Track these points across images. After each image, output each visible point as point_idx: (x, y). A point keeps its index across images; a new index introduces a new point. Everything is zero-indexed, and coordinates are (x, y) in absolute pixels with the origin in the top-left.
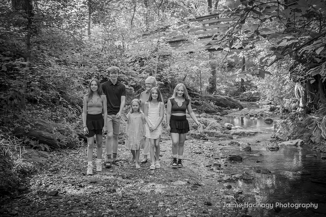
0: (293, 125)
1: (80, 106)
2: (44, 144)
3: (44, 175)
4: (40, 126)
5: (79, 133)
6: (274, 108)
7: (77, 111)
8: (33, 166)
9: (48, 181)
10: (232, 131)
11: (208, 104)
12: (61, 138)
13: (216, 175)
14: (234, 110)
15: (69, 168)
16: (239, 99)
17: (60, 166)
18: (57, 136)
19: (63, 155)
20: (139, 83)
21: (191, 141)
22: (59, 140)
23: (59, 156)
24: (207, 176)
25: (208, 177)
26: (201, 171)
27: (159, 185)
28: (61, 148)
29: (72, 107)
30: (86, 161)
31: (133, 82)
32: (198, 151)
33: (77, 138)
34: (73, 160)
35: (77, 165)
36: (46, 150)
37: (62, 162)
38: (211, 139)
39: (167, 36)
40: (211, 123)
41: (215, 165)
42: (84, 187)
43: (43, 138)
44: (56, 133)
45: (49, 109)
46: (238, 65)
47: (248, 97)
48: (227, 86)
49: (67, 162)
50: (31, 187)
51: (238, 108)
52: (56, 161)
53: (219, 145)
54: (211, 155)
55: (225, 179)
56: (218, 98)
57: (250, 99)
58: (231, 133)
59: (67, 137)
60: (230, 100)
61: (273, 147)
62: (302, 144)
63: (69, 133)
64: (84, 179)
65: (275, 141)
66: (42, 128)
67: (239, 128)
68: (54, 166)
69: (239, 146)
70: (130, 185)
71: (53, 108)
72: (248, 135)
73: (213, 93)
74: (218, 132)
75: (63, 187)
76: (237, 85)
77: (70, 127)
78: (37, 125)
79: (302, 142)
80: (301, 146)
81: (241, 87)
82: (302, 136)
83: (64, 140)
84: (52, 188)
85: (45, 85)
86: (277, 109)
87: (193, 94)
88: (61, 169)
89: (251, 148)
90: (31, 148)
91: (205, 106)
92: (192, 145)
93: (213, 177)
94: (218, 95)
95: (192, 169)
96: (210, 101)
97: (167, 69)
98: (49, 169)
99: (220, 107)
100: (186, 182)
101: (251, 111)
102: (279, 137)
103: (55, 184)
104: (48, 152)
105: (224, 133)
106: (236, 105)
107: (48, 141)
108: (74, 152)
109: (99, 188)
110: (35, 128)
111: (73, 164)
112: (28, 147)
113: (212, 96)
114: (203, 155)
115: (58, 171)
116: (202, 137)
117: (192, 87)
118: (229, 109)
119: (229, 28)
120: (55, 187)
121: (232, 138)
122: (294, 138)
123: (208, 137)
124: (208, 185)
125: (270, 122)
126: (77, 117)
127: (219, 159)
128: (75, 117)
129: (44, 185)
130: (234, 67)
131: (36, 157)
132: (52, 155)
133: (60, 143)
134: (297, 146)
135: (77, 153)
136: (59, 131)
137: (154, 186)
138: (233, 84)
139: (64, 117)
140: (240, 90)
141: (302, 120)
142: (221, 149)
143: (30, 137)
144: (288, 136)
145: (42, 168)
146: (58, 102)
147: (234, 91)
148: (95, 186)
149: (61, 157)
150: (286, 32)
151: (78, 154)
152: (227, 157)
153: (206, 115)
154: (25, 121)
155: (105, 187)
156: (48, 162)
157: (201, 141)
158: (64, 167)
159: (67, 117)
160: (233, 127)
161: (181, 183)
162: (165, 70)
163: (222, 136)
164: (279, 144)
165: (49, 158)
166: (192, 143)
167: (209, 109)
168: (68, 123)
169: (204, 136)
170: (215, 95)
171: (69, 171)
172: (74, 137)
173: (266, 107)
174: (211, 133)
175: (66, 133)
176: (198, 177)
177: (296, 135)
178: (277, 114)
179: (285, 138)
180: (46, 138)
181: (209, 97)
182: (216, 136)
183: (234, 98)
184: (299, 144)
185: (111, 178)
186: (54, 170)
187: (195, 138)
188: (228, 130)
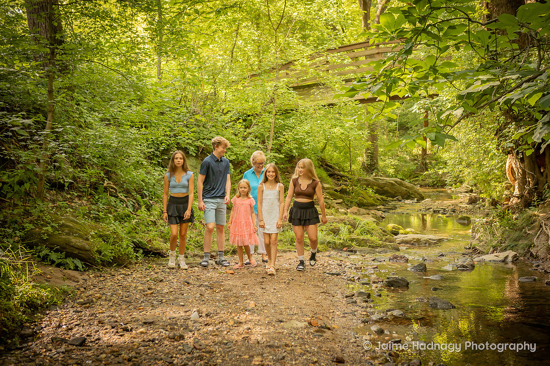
0: (501, 226)
1: (140, 195)
2: (73, 259)
3: (67, 310)
4: (67, 229)
5: (135, 240)
6: (476, 198)
7: (133, 202)
8: (50, 295)
9: (73, 321)
10: (400, 238)
11: (362, 192)
12: (102, 249)
13: (360, 311)
14: (408, 201)
15: (112, 298)
16: (418, 184)
17: (96, 295)
18: (96, 244)
19: (104, 277)
20: (242, 157)
21: (327, 253)
22: (100, 252)
23: (97, 279)
24: (344, 314)
25: (346, 315)
26: (336, 304)
27: (260, 327)
28: (103, 265)
29: (126, 197)
30: (141, 288)
31: (231, 155)
32: (334, 271)
33: (131, 250)
34: (121, 285)
35: (125, 294)
36: (76, 268)
37: (102, 288)
38: (361, 251)
39: (292, 77)
40: (362, 223)
41: (360, 294)
42: (131, 330)
43: (72, 248)
44: (95, 239)
45: (85, 200)
46: (416, 126)
47: (434, 180)
48: (396, 161)
49: (109, 289)
50: (44, 330)
51: (416, 199)
52: (92, 287)
53: (373, 260)
54: (357, 278)
55: (374, 319)
56: (381, 182)
57: (437, 183)
58: (398, 241)
59: (113, 247)
60: (401, 184)
61: (465, 264)
62: (515, 260)
63: (118, 239)
64: (133, 318)
65: (470, 255)
66: (71, 232)
67: (411, 232)
68: (86, 295)
69: (408, 262)
70: (210, 328)
71: (93, 199)
72: (426, 243)
73: (372, 174)
74: (374, 238)
75: (96, 332)
76: (415, 160)
77: (119, 230)
78: (62, 226)
79: (515, 256)
80: (513, 262)
81: (422, 163)
82: (516, 245)
83: (108, 252)
84: (78, 332)
85: (81, 160)
86: (481, 200)
87: (338, 175)
88: (98, 300)
89: (425, 266)
90: (51, 265)
91: (358, 195)
92: (327, 261)
93: (355, 315)
94: (381, 176)
95: (319, 302)
96: (367, 186)
97: (290, 133)
98: (78, 301)
99: (384, 197)
100: (306, 323)
101: (437, 204)
102: (478, 247)
103: (83, 326)
104: (81, 271)
105: (385, 241)
106: (412, 194)
107: (81, 253)
108: (124, 272)
109: (156, 332)
110: (59, 231)
111: (120, 292)
112: (46, 263)
113: (371, 178)
114: (343, 277)
115: (92, 303)
116: (346, 246)
117: (338, 164)
118: (400, 201)
119: (385, 62)
120: (84, 330)
121: (398, 250)
122: (502, 249)
123: (357, 248)
124: (344, 328)
125: (466, 222)
126: (132, 214)
127: (370, 284)
128: (130, 213)
129: (64, 327)
130: (410, 129)
131: (58, 281)
132: (86, 277)
133: (101, 256)
134: (507, 263)
135: (129, 275)
136: (100, 236)
137: (250, 329)
138: (409, 158)
139: (111, 213)
140: (419, 168)
141: (516, 219)
142: (375, 268)
143: (50, 246)
144: (492, 246)
145: (67, 299)
146: (101, 189)
147: (410, 170)
148: (149, 329)
149: (101, 281)
150: (483, 69)
151: (131, 275)
152: (383, 281)
153: (358, 210)
154: (43, 220)
155: (166, 330)
156: (78, 289)
157: (344, 254)
158: (104, 298)
159: (115, 214)
160: (401, 231)
161: (297, 325)
162: (286, 134)
163: (380, 246)
164: (476, 259)
165: (81, 282)
166: (327, 258)
167: (365, 200)
168: (117, 223)
169: (350, 246)
170: (376, 176)
171: (111, 304)
172: (125, 246)
173: (464, 196)
174: (363, 240)
175: (112, 241)
176: (328, 315)
177: (507, 243)
178: (480, 209)
179: (487, 248)
180: (77, 248)
181: (366, 180)
182: (370, 246)
183: (410, 182)
184: (510, 259)
185: (179, 315)
186: (85, 302)
187: (333, 248)
188: (393, 235)
